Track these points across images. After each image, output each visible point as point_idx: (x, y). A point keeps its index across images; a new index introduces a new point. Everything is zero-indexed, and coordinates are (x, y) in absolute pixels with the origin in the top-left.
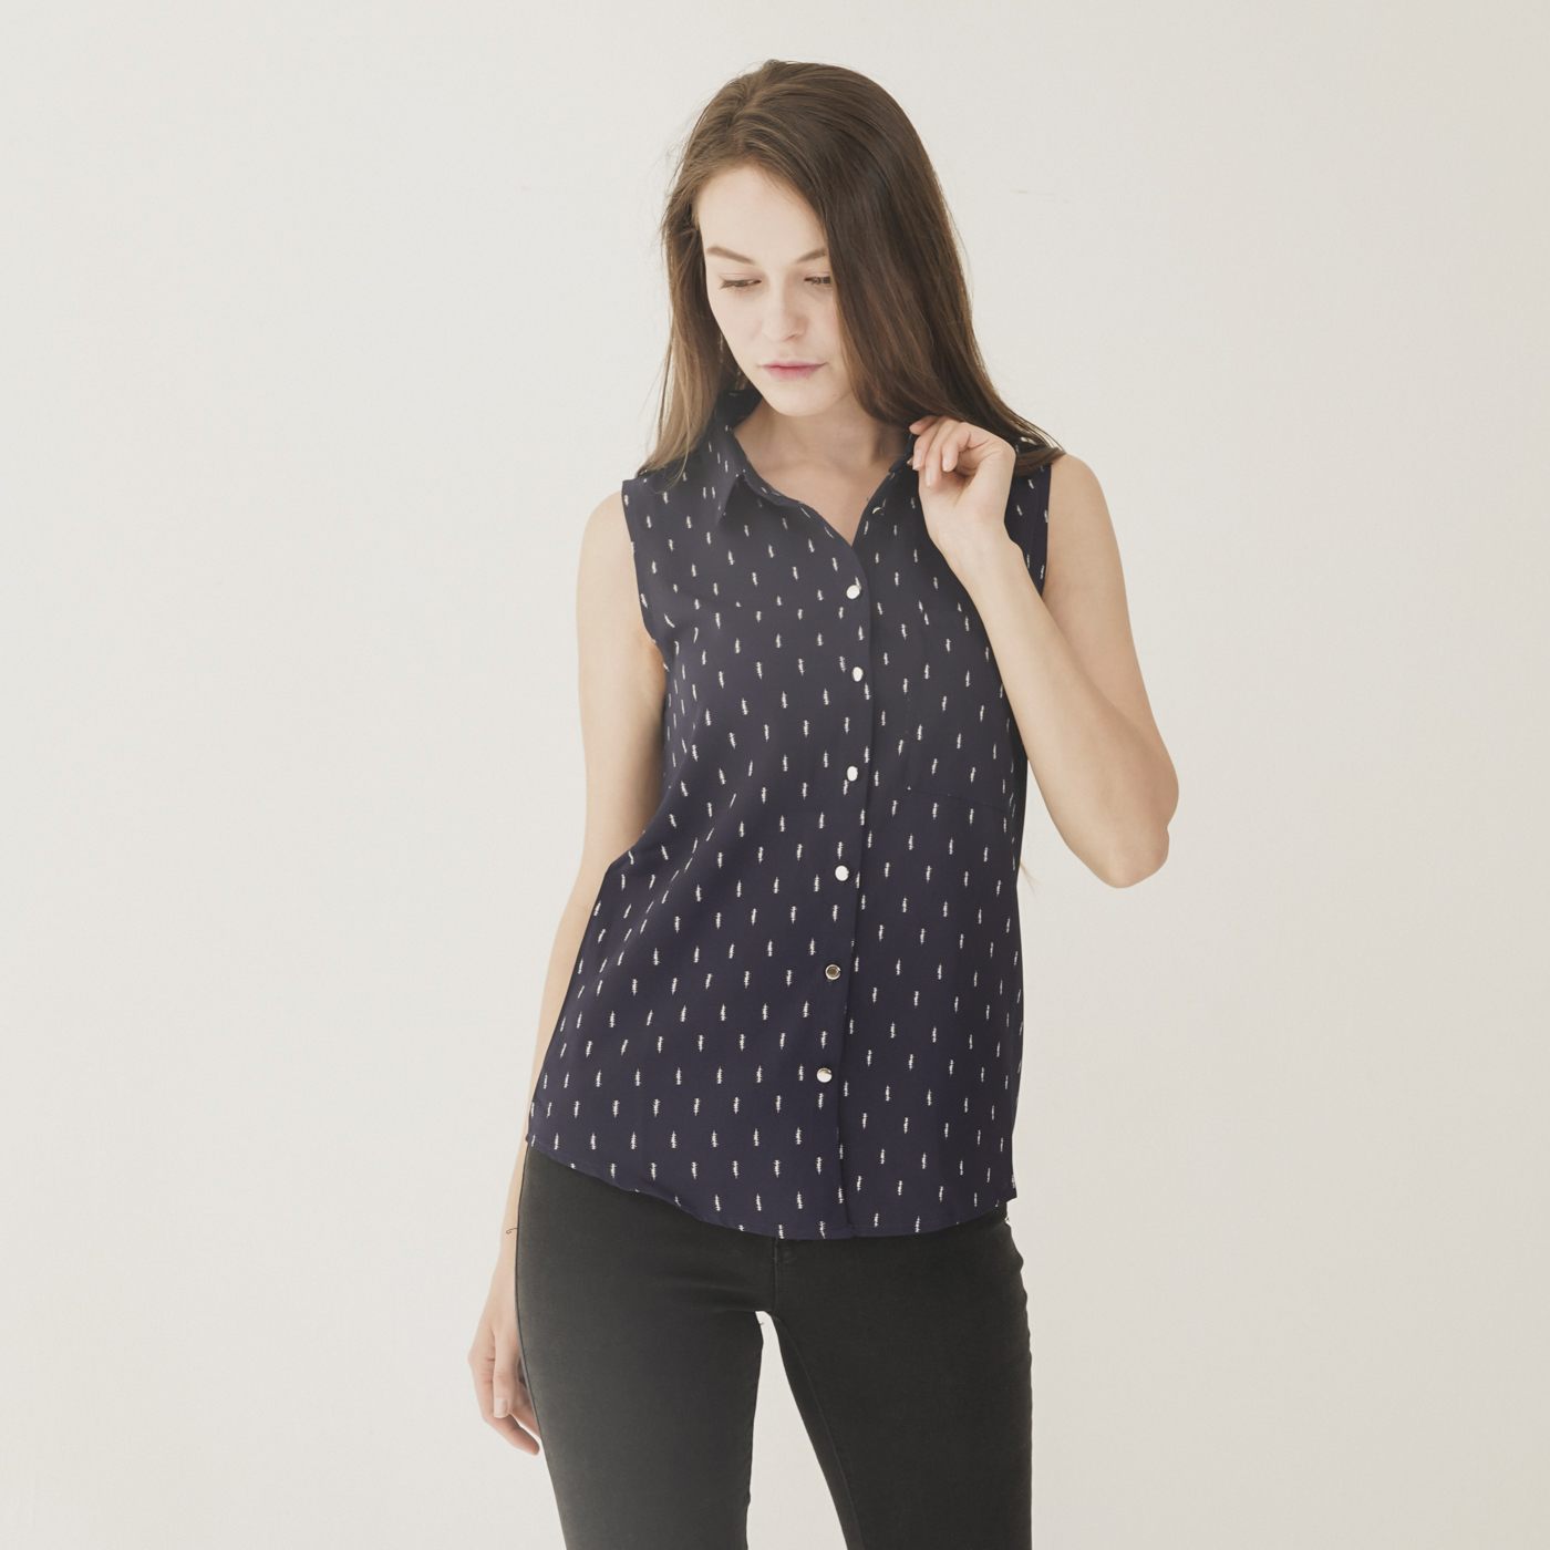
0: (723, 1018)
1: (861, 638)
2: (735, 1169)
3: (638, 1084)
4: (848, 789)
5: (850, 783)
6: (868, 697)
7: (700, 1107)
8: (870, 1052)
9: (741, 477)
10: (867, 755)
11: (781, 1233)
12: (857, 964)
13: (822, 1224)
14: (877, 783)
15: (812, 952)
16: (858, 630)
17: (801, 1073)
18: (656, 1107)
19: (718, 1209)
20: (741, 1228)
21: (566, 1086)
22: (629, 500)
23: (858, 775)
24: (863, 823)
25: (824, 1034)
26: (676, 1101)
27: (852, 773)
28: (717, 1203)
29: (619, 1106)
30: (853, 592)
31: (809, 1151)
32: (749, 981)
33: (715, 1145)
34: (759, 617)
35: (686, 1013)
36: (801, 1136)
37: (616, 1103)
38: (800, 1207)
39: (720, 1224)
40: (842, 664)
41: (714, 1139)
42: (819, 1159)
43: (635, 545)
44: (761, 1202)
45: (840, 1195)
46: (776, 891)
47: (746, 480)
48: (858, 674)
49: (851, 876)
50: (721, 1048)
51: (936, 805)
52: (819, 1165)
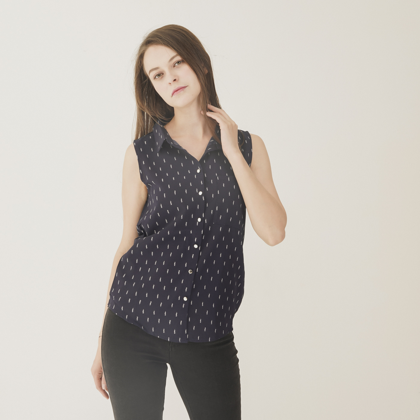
0: (160, 281)
1: (202, 184)
2: (159, 321)
3: (136, 295)
4: (198, 224)
5: (199, 222)
6: (204, 200)
7: (151, 304)
8: (199, 293)
9: (166, 140)
10: (203, 215)
11: (169, 339)
12: (197, 270)
13: (180, 338)
14: (206, 222)
15: (186, 266)
16: (201, 182)
17: (179, 298)
18: (140, 302)
19: (153, 331)
20: (158, 337)
21: (119, 292)
22: (136, 144)
23: (201, 221)
24: (202, 233)
25: (187, 288)
26: (146, 301)
27: (199, 220)
28: (153, 329)
29: (130, 300)
30: (198, 171)
31: (179, 319)
32: (168, 272)
33: (154, 314)
34: (174, 179)
35: (151, 278)
36: (177, 314)
37: (130, 299)
38: (175, 333)
39: (153, 335)
40: (197, 191)
41: (154, 312)
42: (181, 321)
43: (138, 156)
44: (165, 331)
45: (186, 331)
46: (178, 249)
47: (167, 141)
48: (200, 193)
49: (198, 247)
50: (159, 289)
51: (221, 228)
52: (181, 323)
